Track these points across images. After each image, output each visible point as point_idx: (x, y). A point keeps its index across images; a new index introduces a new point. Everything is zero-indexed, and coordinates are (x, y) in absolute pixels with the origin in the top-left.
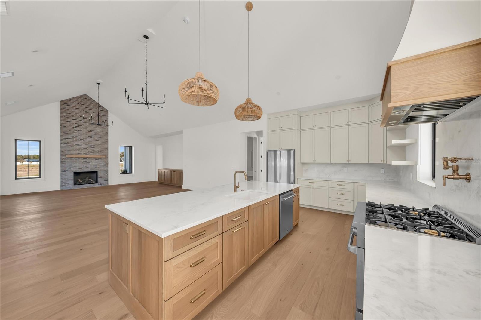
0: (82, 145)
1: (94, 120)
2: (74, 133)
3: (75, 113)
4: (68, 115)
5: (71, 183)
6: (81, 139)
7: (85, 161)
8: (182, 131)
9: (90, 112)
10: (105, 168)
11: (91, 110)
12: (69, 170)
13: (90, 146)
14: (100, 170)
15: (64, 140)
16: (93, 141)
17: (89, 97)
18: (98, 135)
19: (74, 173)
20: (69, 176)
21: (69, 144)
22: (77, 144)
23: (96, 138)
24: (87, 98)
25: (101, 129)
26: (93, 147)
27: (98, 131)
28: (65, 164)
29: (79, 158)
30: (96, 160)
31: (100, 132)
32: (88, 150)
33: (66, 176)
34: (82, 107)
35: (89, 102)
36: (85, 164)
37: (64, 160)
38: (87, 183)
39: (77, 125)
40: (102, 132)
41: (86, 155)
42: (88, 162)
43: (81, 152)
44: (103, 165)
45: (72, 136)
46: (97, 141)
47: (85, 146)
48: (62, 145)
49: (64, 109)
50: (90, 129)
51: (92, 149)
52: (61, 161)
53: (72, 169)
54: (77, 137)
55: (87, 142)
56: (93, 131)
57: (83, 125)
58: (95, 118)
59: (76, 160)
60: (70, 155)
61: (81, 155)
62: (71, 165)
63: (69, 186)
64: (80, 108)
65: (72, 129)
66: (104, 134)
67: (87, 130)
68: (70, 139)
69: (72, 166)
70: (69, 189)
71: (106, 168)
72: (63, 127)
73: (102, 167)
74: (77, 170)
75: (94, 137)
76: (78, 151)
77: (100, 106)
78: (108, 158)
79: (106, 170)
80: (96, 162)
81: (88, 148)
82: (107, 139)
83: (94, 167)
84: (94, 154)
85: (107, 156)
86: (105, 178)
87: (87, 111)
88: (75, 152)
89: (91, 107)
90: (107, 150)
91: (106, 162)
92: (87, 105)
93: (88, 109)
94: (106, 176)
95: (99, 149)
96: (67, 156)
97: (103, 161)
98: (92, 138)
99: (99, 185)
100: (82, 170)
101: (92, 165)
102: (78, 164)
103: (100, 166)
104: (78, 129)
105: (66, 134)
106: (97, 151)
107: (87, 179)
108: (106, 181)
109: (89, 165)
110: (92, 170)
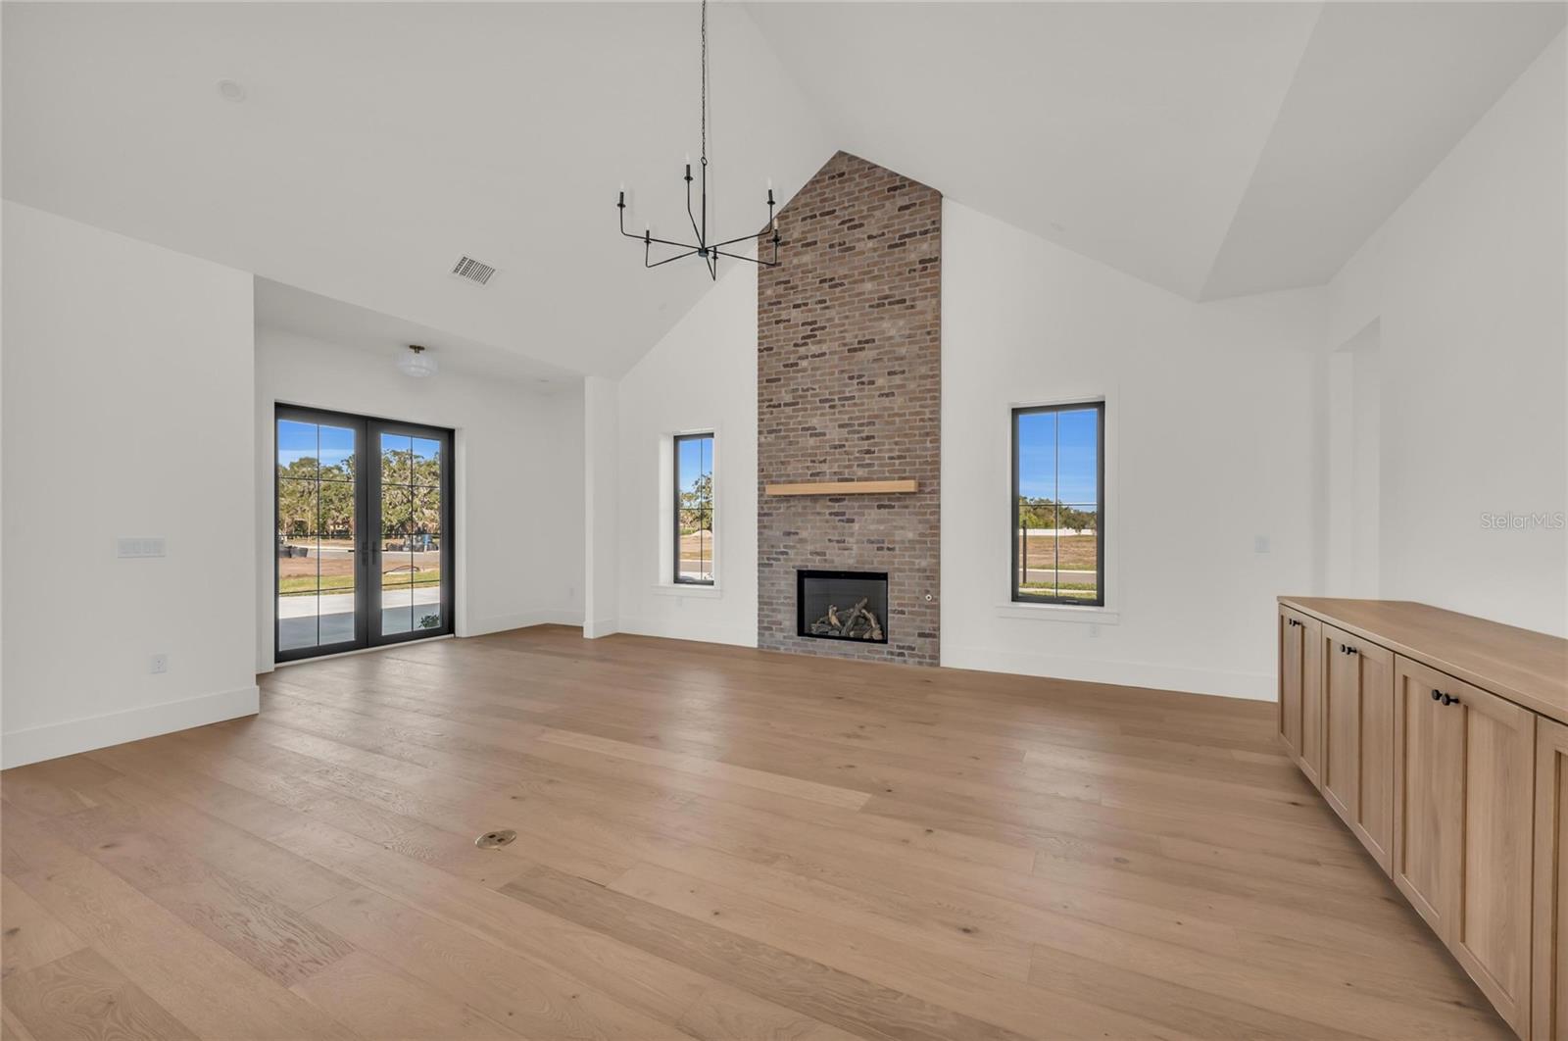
0: (827, 431)
1: (874, 278)
2: (798, 371)
3: (803, 272)
4: (781, 289)
5: (788, 624)
6: (820, 401)
7: (836, 514)
9: (859, 240)
10: (920, 557)
11: (861, 225)
12: (781, 557)
13: (855, 432)
15: (768, 416)
16: (865, 400)
17: (851, 158)
18: (890, 360)
19: (803, 575)
20: (784, 586)
21: (782, 434)
23: (880, 382)
24: (844, 170)
25: (901, 323)
26: (867, 431)
27: (891, 338)
28: (770, 528)
29: (814, 498)
30: (879, 507)
31: (898, 340)
32: (847, 453)
33: (775, 589)
34: (826, 227)
35: (852, 184)
36: (835, 528)
37: (766, 511)
39: (810, 328)
40: (909, 336)
41: (840, 481)
42: (848, 521)
43: (825, 467)
44: (910, 535)
45: (794, 391)
46: (887, 395)
47: (835, 435)
48: (763, 440)
49: (768, 267)
50: (856, 337)
51: (865, 445)
52: (759, 515)
53: (792, 553)
54: (807, 390)
55: (846, 412)
56: (867, 342)
58: (875, 264)
59: (805, 507)
60: (785, 482)
61: (820, 482)
62: (788, 534)
63: (782, 635)
64: (821, 235)
65: (792, 357)
66: (915, 348)
67: (845, 345)
68: (786, 405)
69: (791, 541)
70: (782, 649)
71: (927, 557)
72: (765, 353)
73: (906, 549)
74: (807, 560)
75: (875, 375)
76: (814, 462)
77: (899, 184)
78: (937, 492)
79: (925, 570)
80: (880, 522)
81: (847, 440)
82: (931, 373)
83: (870, 545)
84: (874, 472)
85: (935, 481)
86: (922, 621)
87: (844, 243)
88: (802, 468)
89: (862, 211)
90: (931, 442)
91: (927, 521)
92: (846, 205)
93: (849, 228)
94: (927, 607)
95: (896, 443)
96: (773, 490)
97: (916, 514)
98: (863, 383)
99: (892, 653)
100: (825, 560)
101: (865, 539)
102: (812, 528)
103: (898, 542)
104: (814, 349)
105: (774, 384)
106: (887, 455)
107: (856, 613)
108: (928, 640)
109: (852, 535)
110: (864, 563)
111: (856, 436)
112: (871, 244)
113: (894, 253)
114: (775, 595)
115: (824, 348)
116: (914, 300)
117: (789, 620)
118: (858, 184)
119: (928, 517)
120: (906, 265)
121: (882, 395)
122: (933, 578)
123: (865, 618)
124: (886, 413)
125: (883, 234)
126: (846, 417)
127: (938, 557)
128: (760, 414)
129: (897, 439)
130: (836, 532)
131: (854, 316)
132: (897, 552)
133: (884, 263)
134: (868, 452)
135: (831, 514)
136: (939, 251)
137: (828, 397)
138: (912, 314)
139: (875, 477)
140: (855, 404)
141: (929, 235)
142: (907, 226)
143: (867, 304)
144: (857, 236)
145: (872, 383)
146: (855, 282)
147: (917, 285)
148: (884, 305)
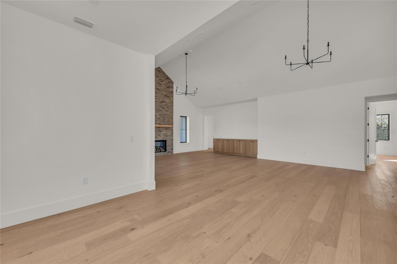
1: (165, 91)
7: (159, 130)
8: (257, 98)
11: (163, 82)
13: (162, 116)
14: (168, 139)
16: (164, 111)
17: (161, 69)
18: (167, 105)
23: (166, 109)
24: (160, 70)
25: (169, 100)
26: (164, 116)
27: (167, 102)
30: (165, 129)
32: (160, 120)
34: (157, 79)
36: (159, 133)
38: (159, 151)
40: (170, 103)
41: (159, 124)
42: (161, 131)
44: (170, 134)
46: (167, 111)
50: (162, 100)
51: (163, 119)
55: (161, 113)
56: (164, 101)
61: (156, 124)
66: (170, 105)
71: (171, 137)
75: (165, 107)
77: (168, 78)
78: (173, 127)
79: (171, 139)
80: (166, 132)
83: (164, 136)
84: (165, 123)
86: (171, 147)
89: (163, 79)
90: (172, 120)
91: (172, 132)
92: (160, 77)
94: (172, 145)
95: (168, 119)
97: (170, 130)
99: (167, 153)
100: (157, 139)
101: (163, 134)
103: (168, 135)
106: (166, 121)
108: (172, 150)
109: (161, 134)
110: (163, 138)
111: (162, 117)
112: (164, 85)
116: (170, 97)
118: (162, 74)
120: (169, 91)
121: (166, 111)
124: (166, 114)
125: (166, 85)
127: (173, 137)
133: (166, 89)
135: (158, 130)
140: (162, 112)
141: (172, 88)
142: (169, 85)
143: (164, 95)
145: (164, 109)
146: (162, 91)
147: (171, 95)
148: (166, 96)
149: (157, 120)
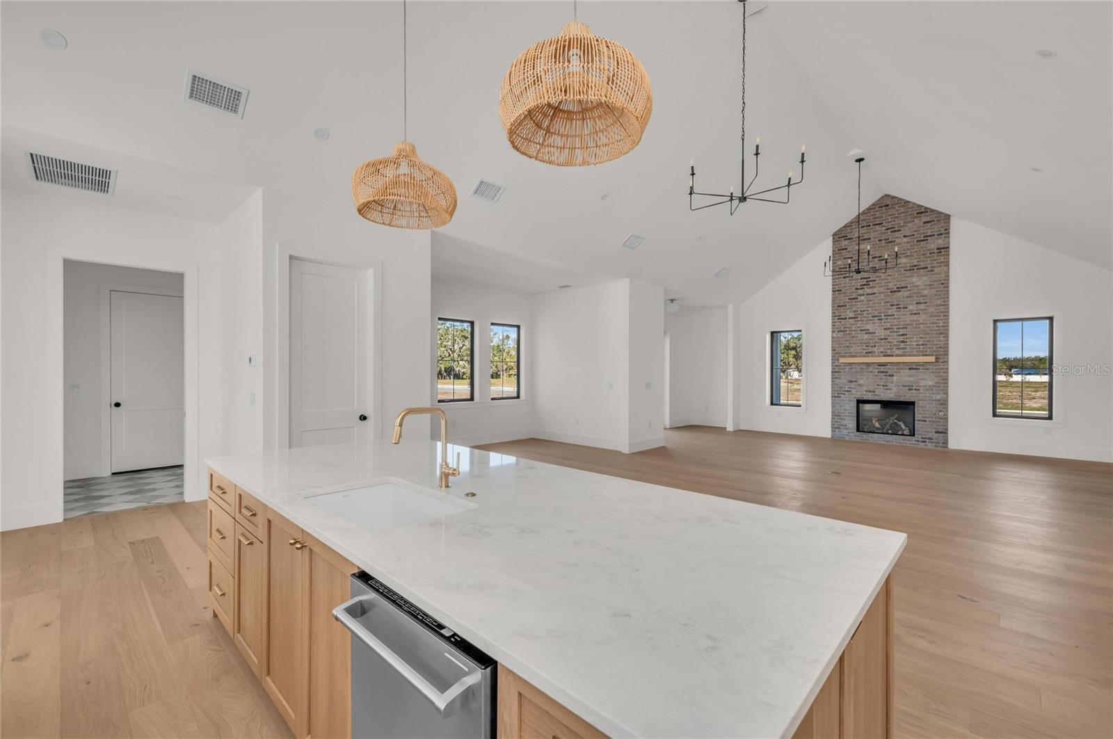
0: (876, 331)
1: (908, 256)
2: (858, 302)
5: (850, 426)
6: (872, 317)
7: (883, 372)
9: (897, 238)
10: (936, 393)
11: (900, 231)
12: (847, 393)
13: (894, 332)
14: (920, 398)
15: (839, 323)
16: (902, 317)
17: (894, 198)
18: (917, 296)
19: (859, 401)
20: (847, 408)
21: (847, 332)
22: (864, 330)
23: (910, 307)
24: (889, 203)
25: (925, 278)
26: (902, 331)
27: (918, 286)
28: (840, 378)
29: (868, 364)
30: (910, 369)
31: (922, 287)
32: (889, 342)
33: (842, 408)
34: (877, 231)
35: (894, 210)
36: (881, 379)
37: (837, 370)
38: (890, 432)
39: (865, 280)
40: (930, 285)
41: (884, 356)
42: (889, 376)
43: (875, 349)
44: (930, 383)
45: (855, 311)
46: (915, 314)
47: (881, 333)
48: (835, 335)
49: (839, 250)
50: (896, 285)
51: (901, 338)
52: (832, 372)
53: (853, 391)
54: (864, 311)
55: (888, 322)
56: (903, 288)
57: (877, 277)
58: (908, 249)
59: (862, 369)
60: (849, 357)
61: (872, 356)
62: (851, 382)
63: (847, 431)
64: (872, 235)
65: (854, 294)
66: (934, 291)
67: (888, 289)
68: (849, 318)
69: (852, 385)
70: (847, 438)
71: (940, 394)
72: (837, 292)
73: (927, 390)
74: (864, 395)
75: (908, 304)
76: (867, 346)
77: (923, 211)
78: (947, 362)
79: (939, 401)
80: (910, 376)
81: (889, 336)
82: (944, 304)
83: (904, 388)
84: (907, 352)
85: (946, 357)
86: (938, 425)
87: (888, 239)
88: (861, 349)
89: (900, 223)
90: (944, 337)
91: (941, 377)
92: (890, 220)
93: (891, 232)
94: (940, 419)
95: (921, 338)
96: (842, 360)
97: (933, 373)
98: (900, 308)
99: (918, 441)
100: (875, 395)
101: (901, 384)
102: (867, 379)
103: (922, 387)
104: (869, 291)
105: (842, 308)
106: (915, 344)
107: (892, 421)
108: (941, 435)
109: (892, 382)
110: (900, 396)
111: (895, 334)
112: (905, 240)
113: (920, 244)
114: (842, 411)
115: (875, 290)
116: (933, 267)
117: (852, 424)
118: (897, 211)
119: (941, 374)
120: (928, 250)
121: (912, 314)
122: (945, 404)
123: (896, 423)
124: (914, 323)
125: (913, 235)
126: (890, 324)
127: (947, 394)
128: (833, 322)
129: (922, 336)
130: (882, 381)
131: (894, 275)
132: (921, 391)
133: (914, 249)
134: (903, 342)
135: (878, 372)
136: (949, 243)
137: (877, 314)
138: (931, 274)
139: (907, 354)
140: (895, 319)
141: (943, 236)
142: (929, 231)
143: (903, 269)
144: (896, 236)
145: (905, 308)
147: (935, 260)
148: (914, 269)
149: (877, 345)
